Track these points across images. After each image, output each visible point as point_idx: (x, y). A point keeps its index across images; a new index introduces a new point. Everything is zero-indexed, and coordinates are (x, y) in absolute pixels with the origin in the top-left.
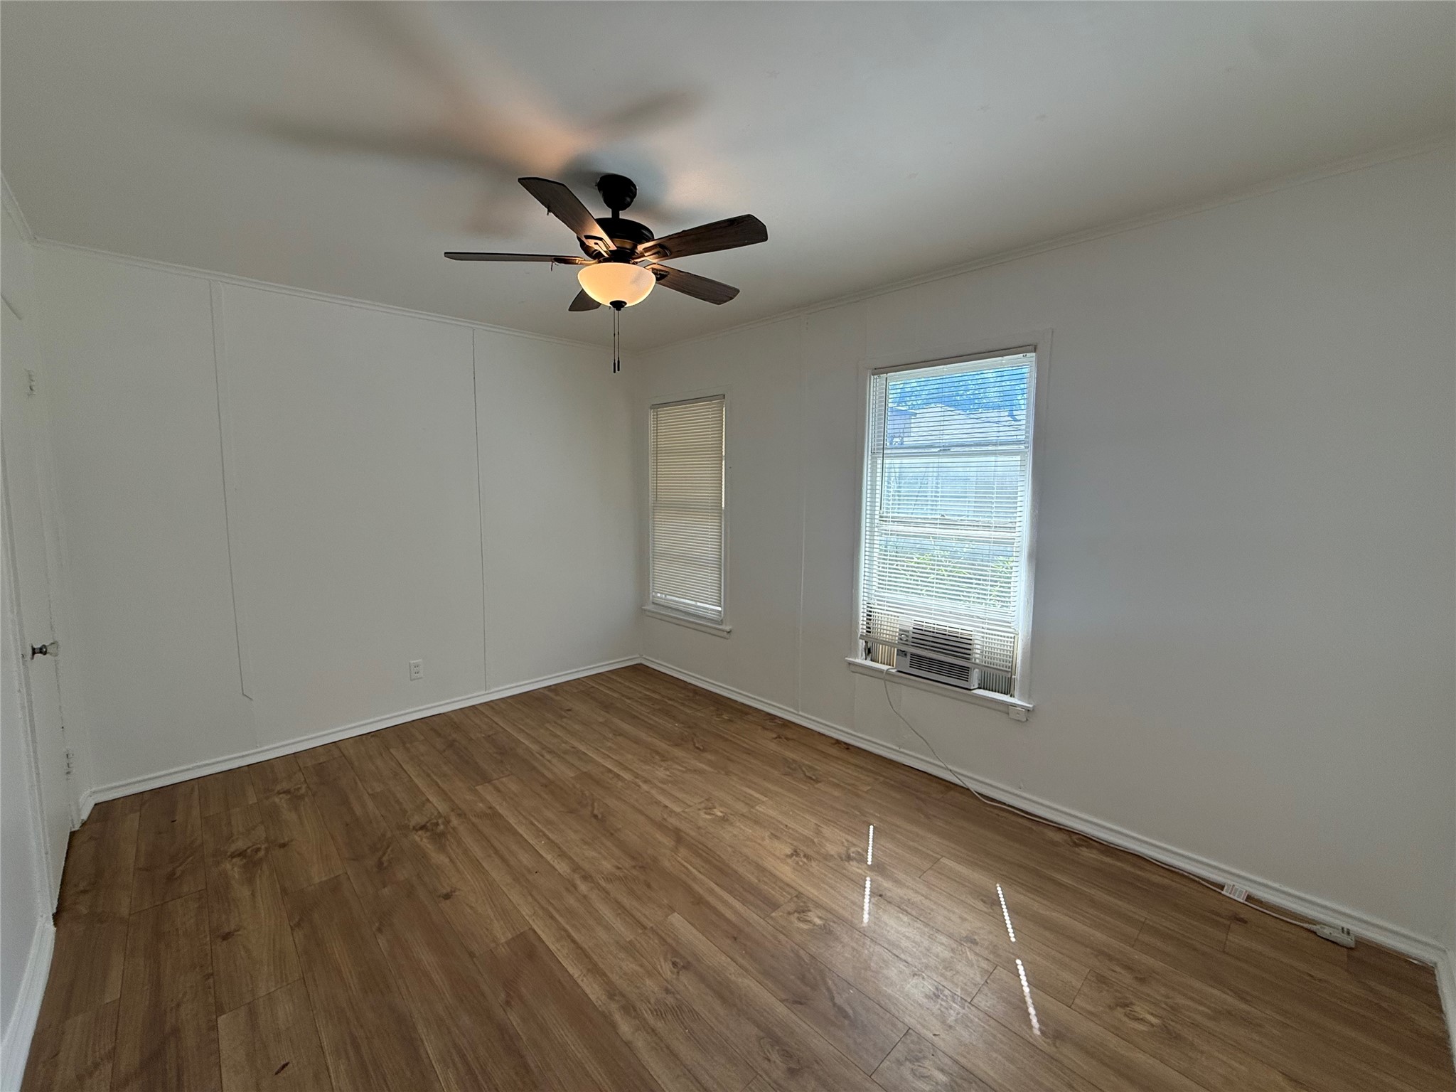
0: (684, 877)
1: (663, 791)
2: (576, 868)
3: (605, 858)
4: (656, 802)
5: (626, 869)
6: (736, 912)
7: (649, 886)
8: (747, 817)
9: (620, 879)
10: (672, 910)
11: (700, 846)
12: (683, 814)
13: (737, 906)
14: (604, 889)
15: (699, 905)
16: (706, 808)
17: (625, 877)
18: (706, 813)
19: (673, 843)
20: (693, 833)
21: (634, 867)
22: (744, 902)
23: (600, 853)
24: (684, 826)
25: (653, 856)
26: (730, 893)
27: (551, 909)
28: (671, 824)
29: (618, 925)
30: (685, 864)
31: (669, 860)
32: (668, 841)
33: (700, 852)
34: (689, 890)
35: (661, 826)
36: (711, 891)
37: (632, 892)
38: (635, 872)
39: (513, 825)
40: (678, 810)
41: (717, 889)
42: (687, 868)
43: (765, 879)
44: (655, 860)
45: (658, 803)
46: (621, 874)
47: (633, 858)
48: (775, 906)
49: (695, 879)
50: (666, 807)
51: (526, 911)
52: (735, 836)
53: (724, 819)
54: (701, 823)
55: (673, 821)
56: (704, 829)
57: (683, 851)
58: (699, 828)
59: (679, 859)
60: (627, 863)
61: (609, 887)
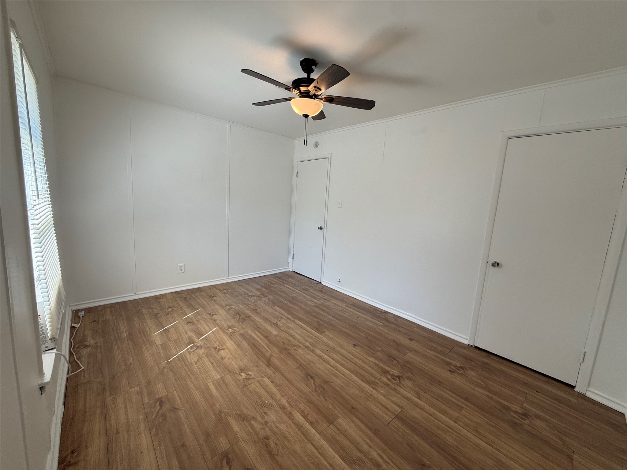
0: (270, 345)
1: (272, 395)
2: (313, 351)
3: (302, 354)
4: (278, 386)
5: (293, 350)
6: (255, 334)
7: (283, 343)
8: (229, 371)
9: (295, 346)
10: (276, 336)
11: (260, 357)
12: (263, 376)
13: (254, 335)
14: (300, 343)
15: (267, 336)
16: (250, 379)
17: (292, 346)
18: (250, 375)
19: (271, 359)
20: (261, 363)
21: (289, 350)
22: (251, 336)
23: (304, 357)
24: (264, 367)
25: (281, 354)
26: (254, 338)
27: (316, 339)
28: (271, 370)
29: (293, 333)
30: (268, 349)
31: (274, 351)
32: (274, 360)
33: (260, 354)
34: (269, 341)
35: (277, 369)
36: (261, 339)
37: (290, 341)
38: (289, 348)
39: (353, 375)
40: (266, 379)
41: (259, 340)
42: (268, 348)
43: (239, 341)
44: (281, 352)
45: (276, 386)
46: (294, 347)
47: (290, 353)
48: (241, 335)
49: (266, 344)
50: (272, 382)
51: (325, 339)
52: (241, 360)
53: (242, 370)
54: (255, 369)
55: (270, 372)
56: (255, 365)
57: (268, 355)
58: (257, 366)
59: (270, 351)
60: (292, 352)
61: (298, 344)
